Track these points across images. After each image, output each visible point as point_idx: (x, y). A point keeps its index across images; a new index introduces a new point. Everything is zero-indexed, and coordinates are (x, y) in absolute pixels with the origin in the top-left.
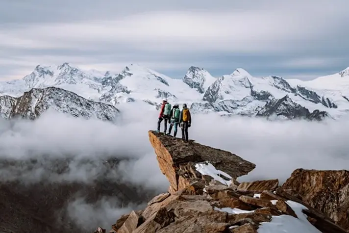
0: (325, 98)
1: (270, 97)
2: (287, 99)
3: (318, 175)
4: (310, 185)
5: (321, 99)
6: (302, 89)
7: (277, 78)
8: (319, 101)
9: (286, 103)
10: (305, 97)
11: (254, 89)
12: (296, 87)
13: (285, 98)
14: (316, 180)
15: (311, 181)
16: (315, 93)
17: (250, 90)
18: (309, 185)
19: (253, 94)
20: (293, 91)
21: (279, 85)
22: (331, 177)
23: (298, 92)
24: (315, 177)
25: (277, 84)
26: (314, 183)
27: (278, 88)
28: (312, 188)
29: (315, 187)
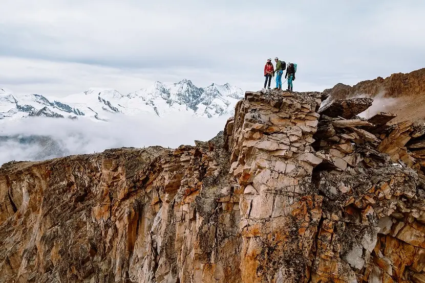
0: (76, 109)
1: (33, 109)
2: (46, 109)
3: (33, 176)
4: (15, 210)
5: (73, 110)
6: (58, 103)
7: (38, 95)
8: (71, 111)
9: (45, 112)
10: (60, 108)
11: (19, 104)
12: (54, 102)
13: (44, 109)
14: (29, 192)
15: (16, 196)
16: (68, 106)
17: (16, 104)
18: (10, 208)
19: (19, 107)
20: (52, 104)
21: (40, 101)
22: (73, 179)
23: (56, 105)
24: (25, 184)
25: (38, 100)
26: (25, 202)
27: (40, 103)
28: (19, 217)
29: (28, 214)
